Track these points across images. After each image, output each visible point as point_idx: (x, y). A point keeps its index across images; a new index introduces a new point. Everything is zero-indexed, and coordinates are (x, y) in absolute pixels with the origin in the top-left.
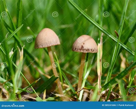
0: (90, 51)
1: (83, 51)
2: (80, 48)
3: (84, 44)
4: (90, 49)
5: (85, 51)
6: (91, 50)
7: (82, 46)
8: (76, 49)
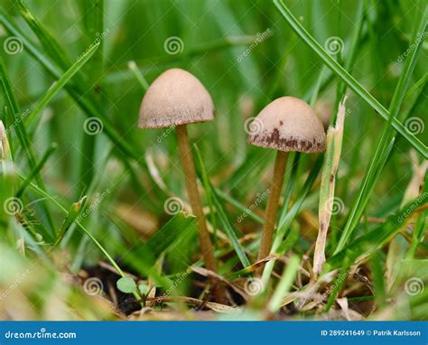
0: (299, 146)
1: (276, 146)
2: (270, 136)
3: (281, 123)
4: (299, 142)
5: (284, 145)
6: (303, 143)
7: (276, 130)
8: (258, 139)
